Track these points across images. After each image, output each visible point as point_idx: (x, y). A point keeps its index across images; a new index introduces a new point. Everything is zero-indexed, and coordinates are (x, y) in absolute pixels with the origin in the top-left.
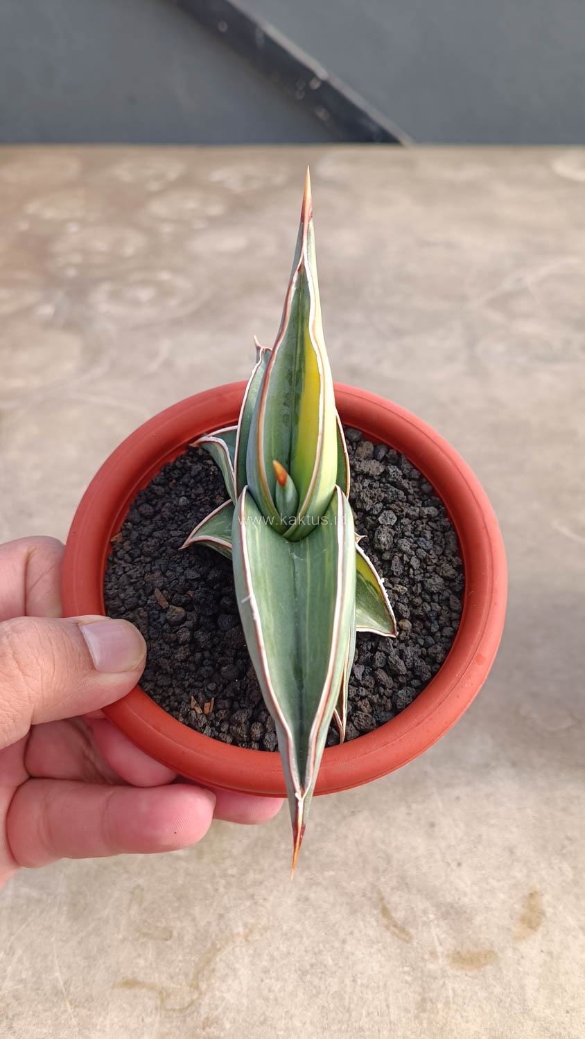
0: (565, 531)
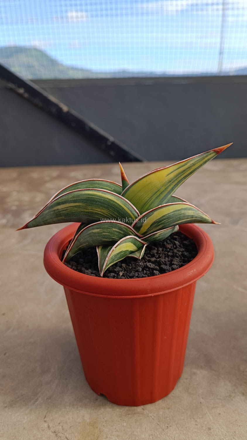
0: (240, 289)
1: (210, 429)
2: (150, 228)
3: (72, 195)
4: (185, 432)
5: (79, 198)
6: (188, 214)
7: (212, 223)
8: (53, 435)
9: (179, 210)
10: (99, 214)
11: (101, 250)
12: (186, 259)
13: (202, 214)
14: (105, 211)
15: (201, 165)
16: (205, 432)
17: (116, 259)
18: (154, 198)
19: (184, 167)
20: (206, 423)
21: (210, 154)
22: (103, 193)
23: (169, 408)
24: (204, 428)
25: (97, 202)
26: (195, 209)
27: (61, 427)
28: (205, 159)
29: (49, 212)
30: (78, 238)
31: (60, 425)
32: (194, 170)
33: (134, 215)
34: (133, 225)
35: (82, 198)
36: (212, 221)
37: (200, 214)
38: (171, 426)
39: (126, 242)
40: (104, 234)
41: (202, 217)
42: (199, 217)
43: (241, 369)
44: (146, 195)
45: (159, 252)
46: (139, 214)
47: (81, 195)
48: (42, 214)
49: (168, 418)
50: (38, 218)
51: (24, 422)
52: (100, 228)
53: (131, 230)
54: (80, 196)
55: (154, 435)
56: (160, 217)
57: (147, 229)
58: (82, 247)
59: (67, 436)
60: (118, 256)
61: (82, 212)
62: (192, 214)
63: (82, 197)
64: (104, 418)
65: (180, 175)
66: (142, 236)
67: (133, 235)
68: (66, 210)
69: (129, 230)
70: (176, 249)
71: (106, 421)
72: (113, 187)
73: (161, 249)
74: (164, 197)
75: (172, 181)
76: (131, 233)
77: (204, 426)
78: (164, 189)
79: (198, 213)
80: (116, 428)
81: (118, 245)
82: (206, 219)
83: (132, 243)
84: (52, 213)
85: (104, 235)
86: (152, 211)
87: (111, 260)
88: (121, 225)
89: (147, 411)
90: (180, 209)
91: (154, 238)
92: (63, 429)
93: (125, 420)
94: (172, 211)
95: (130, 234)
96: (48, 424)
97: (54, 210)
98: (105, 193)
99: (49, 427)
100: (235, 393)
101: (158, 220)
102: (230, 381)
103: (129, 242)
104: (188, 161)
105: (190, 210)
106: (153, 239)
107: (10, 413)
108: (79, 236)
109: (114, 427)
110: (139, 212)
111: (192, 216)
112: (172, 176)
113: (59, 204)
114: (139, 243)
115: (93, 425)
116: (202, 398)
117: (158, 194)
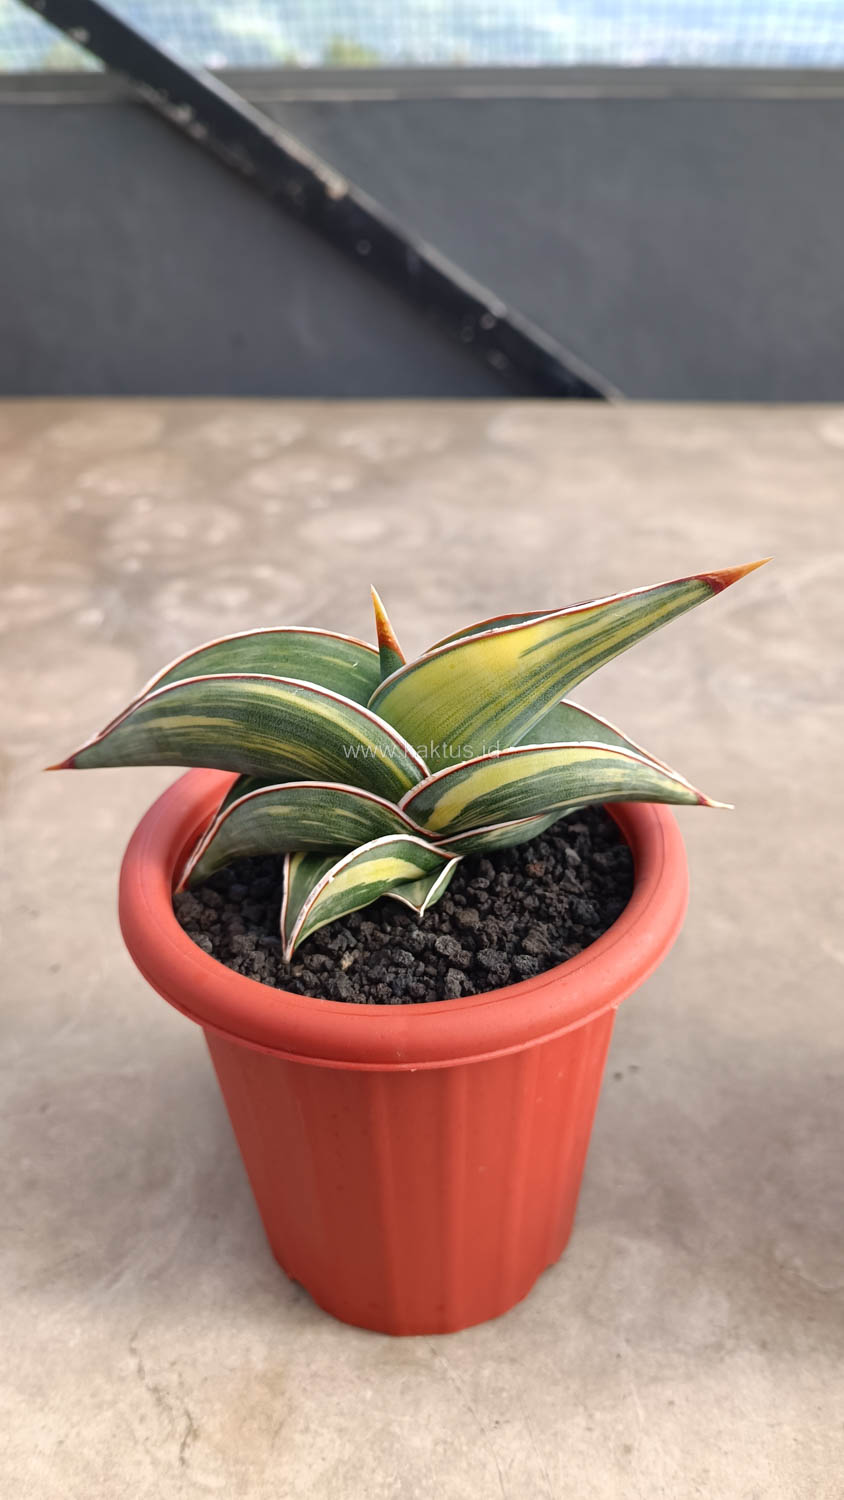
1: (628, 1449)
2: (460, 818)
3: (204, 689)
4: (548, 1448)
5: (226, 704)
6: (601, 781)
7: (701, 802)
8: (148, 1397)
9: (565, 768)
10: (288, 759)
11: (301, 866)
12: (579, 929)
13: (661, 775)
14: (306, 754)
15: (649, 626)
16: (612, 1456)
17: (339, 908)
18: (478, 722)
19: (587, 628)
20: (620, 1427)
21: (688, 591)
22: (301, 696)
23: (513, 1361)
24: (611, 1445)
25: (280, 721)
26: (633, 762)
27: (174, 1378)
28: (664, 607)
29: (136, 732)
30: (224, 826)
31: (175, 1367)
32: (622, 641)
33: (405, 772)
34: (404, 801)
35: (233, 704)
36: (702, 798)
37: (652, 777)
38: (507, 1422)
39: (375, 857)
40: (304, 822)
41: (657, 786)
42: (647, 785)
43: (779, 1254)
44: (450, 713)
45: (499, 889)
46: (427, 771)
47: (231, 694)
48: (114, 734)
49: (505, 1395)
50: (104, 743)
51: (72, 1344)
52: (293, 804)
53: (396, 818)
54: (229, 699)
55: (452, 1443)
56: (494, 788)
57: (452, 818)
58: (236, 852)
59: (191, 1407)
60: (346, 901)
61: (234, 746)
62: (618, 779)
63: (235, 702)
64: (308, 1365)
65: (571, 656)
66: (438, 835)
67: (404, 831)
68: (183, 734)
69: (391, 816)
70: (558, 884)
71: (314, 1375)
72: (357, 657)
73: (506, 877)
74: (513, 722)
75: (543, 674)
76: (397, 827)
77: (613, 1436)
78: (514, 696)
79: (641, 776)
80: (338, 1404)
81: (347, 866)
82: (672, 793)
83: (400, 858)
84: (144, 736)
85: (305, 827)
86: (466, 766)
87: (321, 912)
88: (362, 799)
89: (444, 1361)
90: (569, 763)
91: (480, 845)
92: (181, 1384)
93: (372, 1379)
94: (536, 770)
95: (393, 828)
96: (141, 1361)
97: (150, 730)
98: (310, 694)
99: (140, 1370)
100: (738, 1337)
101: (488, 797)
102: (729, 1294)
103: (386, 857)
104: (604, 608)
105: (608, 766)
106: (476, 847)
107: (34, 1311)
108: (228, 820)
109: (335, 1399)
110: (427, 763)
111: (619, 784)
112: (541, 656)
113: (162, 712)
114: (427, 855)
115: (274, 1382)
116: (628, 1341)
117: (491, 711)
